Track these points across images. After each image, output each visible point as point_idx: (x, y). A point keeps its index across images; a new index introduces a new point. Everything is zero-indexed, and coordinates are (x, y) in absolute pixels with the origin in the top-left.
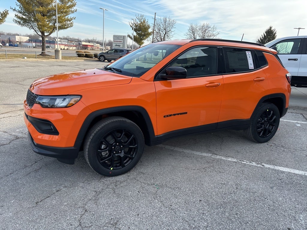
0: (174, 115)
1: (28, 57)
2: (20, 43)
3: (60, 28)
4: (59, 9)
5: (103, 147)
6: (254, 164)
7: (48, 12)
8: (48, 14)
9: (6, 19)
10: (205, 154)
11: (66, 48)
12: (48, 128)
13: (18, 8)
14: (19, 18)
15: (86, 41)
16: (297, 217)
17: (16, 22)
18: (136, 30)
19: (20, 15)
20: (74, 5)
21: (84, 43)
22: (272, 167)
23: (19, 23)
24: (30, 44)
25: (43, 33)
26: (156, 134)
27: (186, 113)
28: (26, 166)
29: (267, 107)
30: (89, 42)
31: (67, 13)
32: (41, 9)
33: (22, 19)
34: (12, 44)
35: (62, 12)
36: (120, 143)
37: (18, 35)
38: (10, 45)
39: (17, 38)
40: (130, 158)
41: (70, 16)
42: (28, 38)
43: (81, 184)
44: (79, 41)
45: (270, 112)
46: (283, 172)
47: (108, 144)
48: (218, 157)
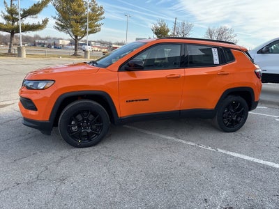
0: (136, 100)
1: (63, 57)
2: (63, 45)
3: (90, 33)
4: (90, 16)
5: (73, 123)
6: (210, 148)
7: (81, 19)
8: (81, 21)
9: (47, 26)
10: (169, 138)
11: (99, 50)
12: (31, 105)
13: (57, 17)
14: (58, 24)
15: (116, 44)
16: (220, 192)
17: (56, 28)
18: (156, 33)
19: (59, 22)
20: (102, 13)
21: (114, 46)
22: (224, 152)
23: (58, 29)
24: (70, 47)
25: (76, 37)
26: (119, 116)
27: (148, 100)
28: (20, 136)
29: (233, 99)
30: (119, 44)
31: (96, 20)
32: (75, 17)
33: (61, 25)
34: (56, 47)
35: (92, 20)
36: (88, 121)
37: (61, 39)
38: (55, 48)
39: (61, 42)
40: (97, 134)
41: (99, 23)
42: (69, 42)
43: (54, 151)
44: (110, 44)
45: (236, 103)
46: (232, 157)
47: (77, 121)
48: (180, 140)
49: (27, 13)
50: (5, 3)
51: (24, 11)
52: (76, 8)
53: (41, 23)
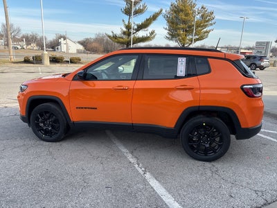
0: (86, 108)
8: (188, 30)
20: (213, 18)
26: (72, 120)
27: (96, 108)
29: (203, 120)
32: (182, 26)
49: (140, 27)
50: (123, 21)
51: (137, 25)
52: (183, 17)
53: (149, 35)
